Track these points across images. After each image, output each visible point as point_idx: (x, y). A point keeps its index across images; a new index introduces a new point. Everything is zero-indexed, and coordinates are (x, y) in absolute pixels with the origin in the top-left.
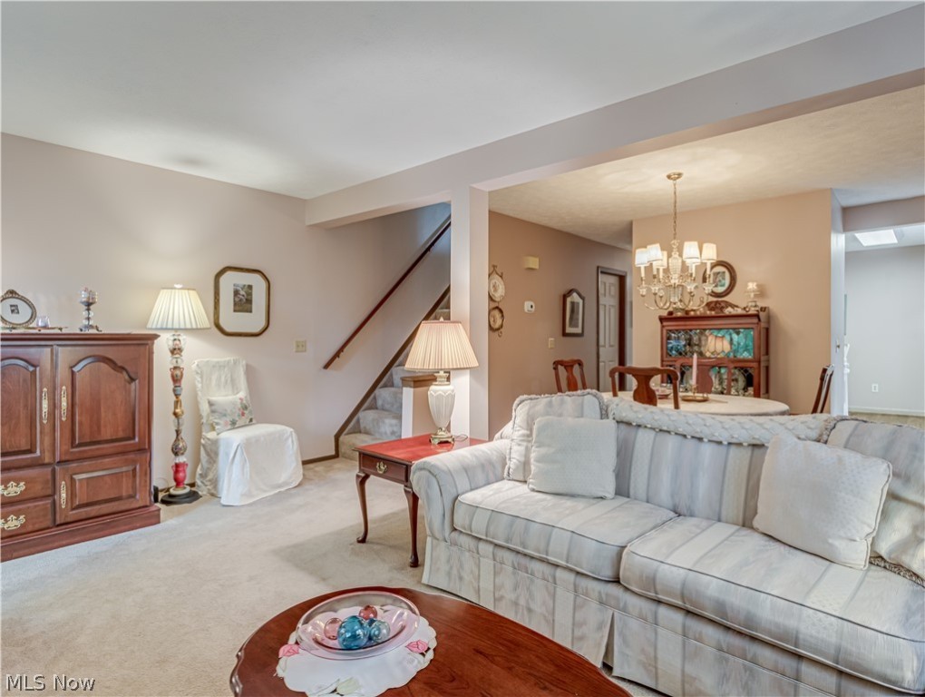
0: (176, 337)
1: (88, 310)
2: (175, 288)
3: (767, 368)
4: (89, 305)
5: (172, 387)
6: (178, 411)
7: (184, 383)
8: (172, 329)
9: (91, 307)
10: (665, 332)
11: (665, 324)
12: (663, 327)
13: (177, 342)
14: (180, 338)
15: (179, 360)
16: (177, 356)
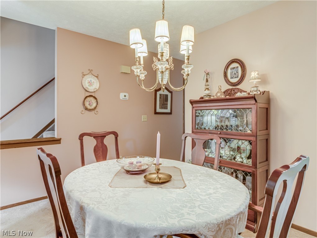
3: (267, 141)
10: (194, 111)
11: (194, 105)
12: (193, 107)
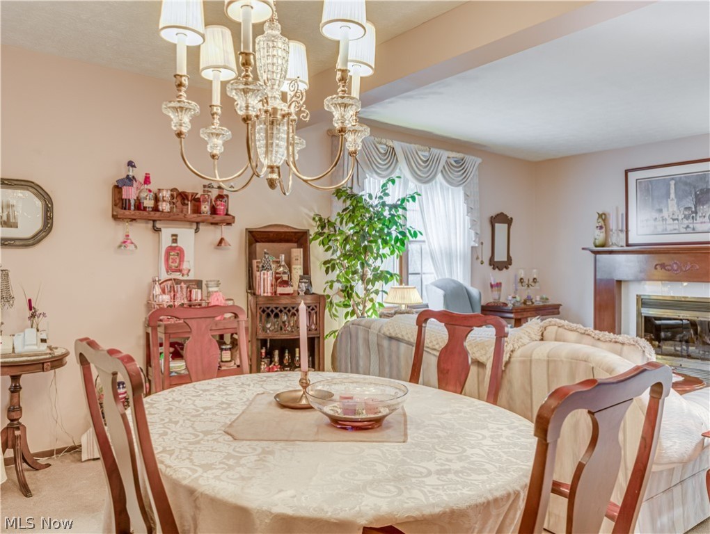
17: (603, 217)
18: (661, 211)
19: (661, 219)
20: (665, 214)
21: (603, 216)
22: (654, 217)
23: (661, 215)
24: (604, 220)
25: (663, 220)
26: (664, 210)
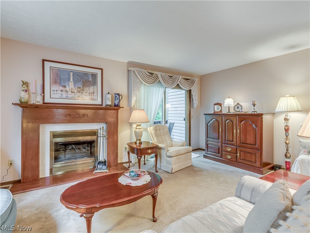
0: (286, 115)
1: (254, 107)
2: (286, 97)
4: (254, 105)
5: (285, 133)
6: (287, 142)
7: (290, 132)
8: (285, 112)
9: (255, 106)
13: (286, 116)
14: (288, 115)
15: (288, 123)
16: (287, 121)
17: (25, 84)
18: (65, 87)
19: (65, 91)
20: (67, 89)
21: (27, 84)
22: (61, 90)
23: (65, 89)
24: (27, 86)
25: (66, 91)
26: (67, 86)
